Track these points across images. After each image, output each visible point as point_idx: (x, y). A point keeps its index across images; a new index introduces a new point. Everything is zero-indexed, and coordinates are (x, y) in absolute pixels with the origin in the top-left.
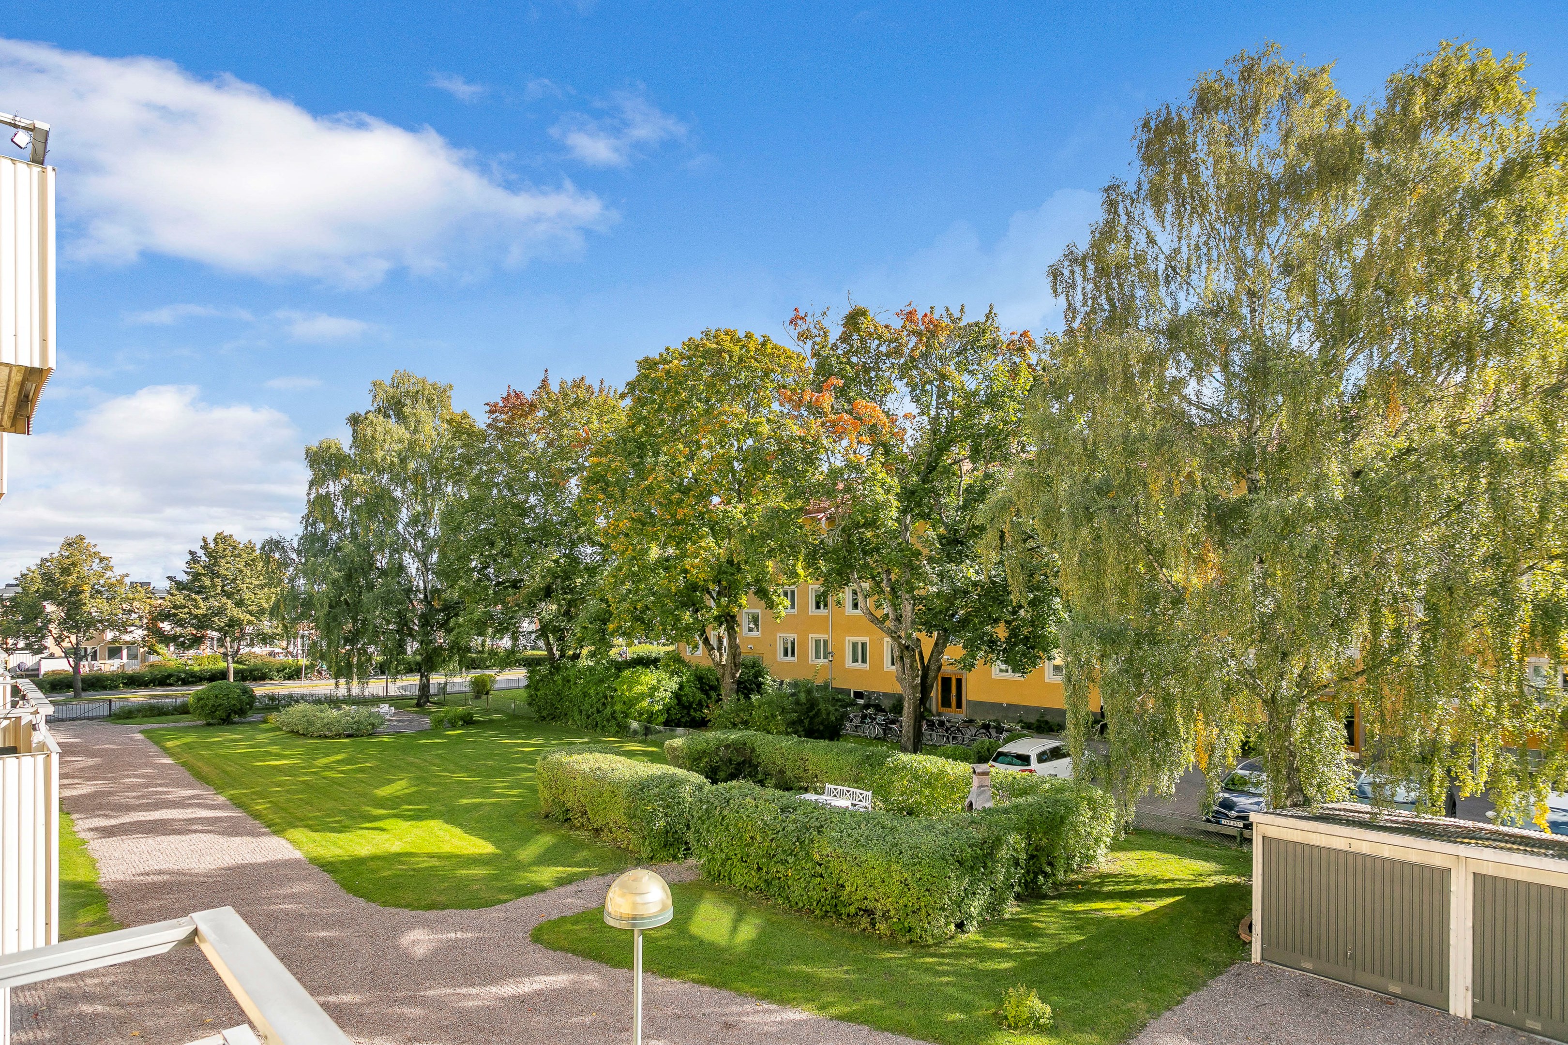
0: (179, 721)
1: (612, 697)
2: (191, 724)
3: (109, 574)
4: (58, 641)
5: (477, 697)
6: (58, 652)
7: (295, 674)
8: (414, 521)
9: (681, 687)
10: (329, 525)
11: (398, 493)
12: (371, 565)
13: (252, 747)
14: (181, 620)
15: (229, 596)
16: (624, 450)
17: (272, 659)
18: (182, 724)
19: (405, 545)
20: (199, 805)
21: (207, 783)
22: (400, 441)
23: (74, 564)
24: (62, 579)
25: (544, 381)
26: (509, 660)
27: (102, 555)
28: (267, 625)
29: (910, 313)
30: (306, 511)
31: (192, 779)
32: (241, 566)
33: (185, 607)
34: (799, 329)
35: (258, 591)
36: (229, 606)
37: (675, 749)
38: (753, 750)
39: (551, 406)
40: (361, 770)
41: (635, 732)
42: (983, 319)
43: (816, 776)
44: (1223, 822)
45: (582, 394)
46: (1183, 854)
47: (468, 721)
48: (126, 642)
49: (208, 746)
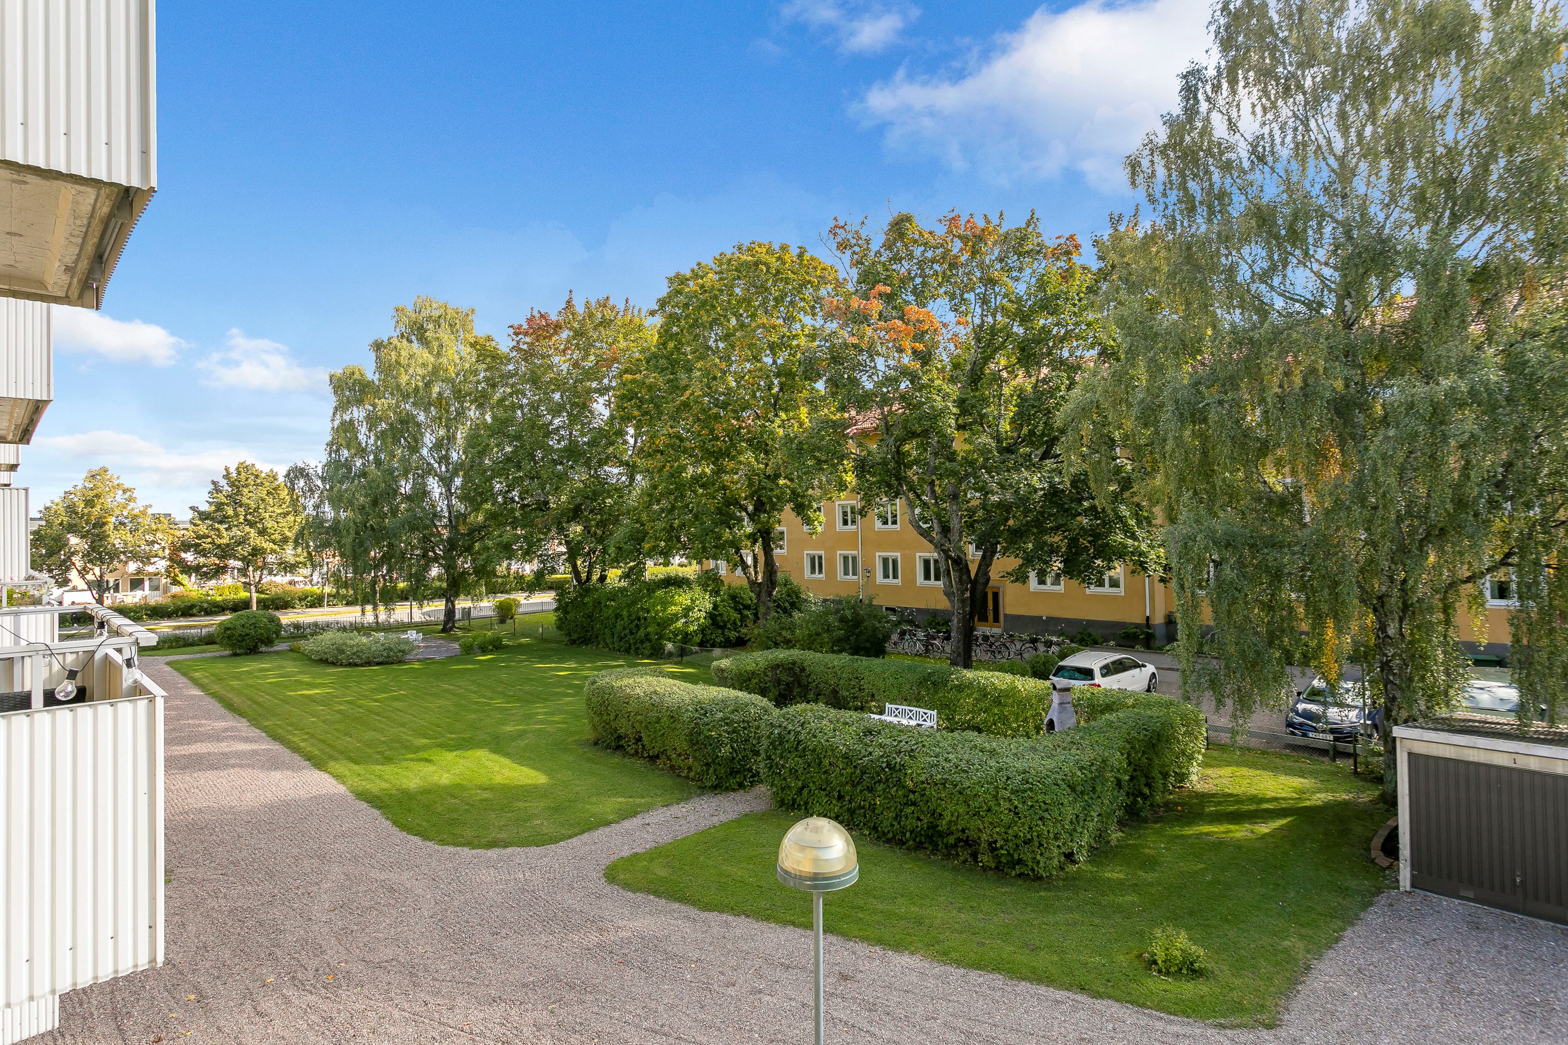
0: (205, 651)
1: (645, 619)
2: (217, 654)
3: (132, 505)
4: (83, 573)
5: (502, 621)
6: (82, 585)
7: (317, 602)
8: (438, 446)
9: (715, 607)
10: (353, 451)
11: (421, 417)
12: (396, 492)
13: (281, 676)
14: (204, 549)
15: (251, 524)
16: (656, 367)
17: (292, 587)
18: (209, 655)
19: (430, 471)
20: (234, 738)
21: (240, 715)
22: (424, 365)
23: (98, 496)
24: (86, 511)
25: (568, 302)
26: (537, 584)
27: (126, 487)
28: (289, 553)
29: (953, 219)
30: (330, 438)
31: (224, 711)
32: (263, 495)
33: (208, 537)
34: (839, 239)
35: (280, 520)
36: (252, 535)
37: (722, 671)
38: (803, 670)
39: (576, 325)
40: (396, 698)
41: (670, 654)
42: (1024, 226)
43: (873, 695)
44: (1311, 734)
45: (608, 313)
46: (1275, 770)
47: (496, 646)
48: (150, 574)
49: (238, 676)
